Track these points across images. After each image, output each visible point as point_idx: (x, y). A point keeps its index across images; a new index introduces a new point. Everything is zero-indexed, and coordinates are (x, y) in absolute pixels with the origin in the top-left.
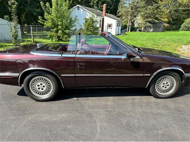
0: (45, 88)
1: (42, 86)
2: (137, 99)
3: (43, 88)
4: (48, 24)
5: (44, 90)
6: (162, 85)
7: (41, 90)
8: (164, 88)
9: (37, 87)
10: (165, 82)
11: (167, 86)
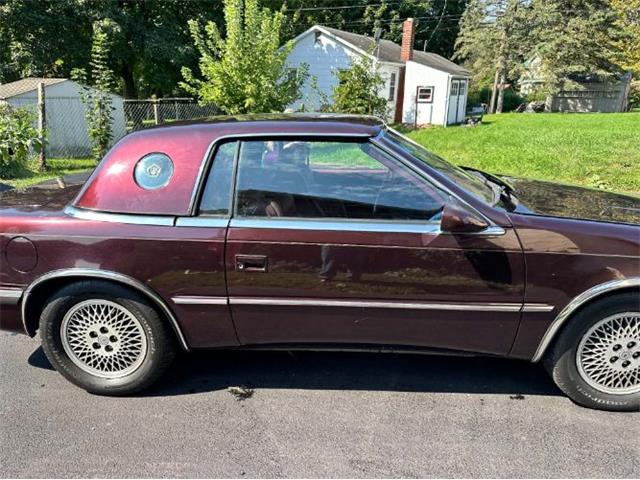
0: (116, 347)
1: (108, 335)
2: (496, 405)
3: (110, 344)
4: (211, 93)
5: (114, 352)
6: (610, 353)
7: (101, 352)
8: (617, 367)
9: (90, 342)
10: (624, 342)
11: (631, 360)
